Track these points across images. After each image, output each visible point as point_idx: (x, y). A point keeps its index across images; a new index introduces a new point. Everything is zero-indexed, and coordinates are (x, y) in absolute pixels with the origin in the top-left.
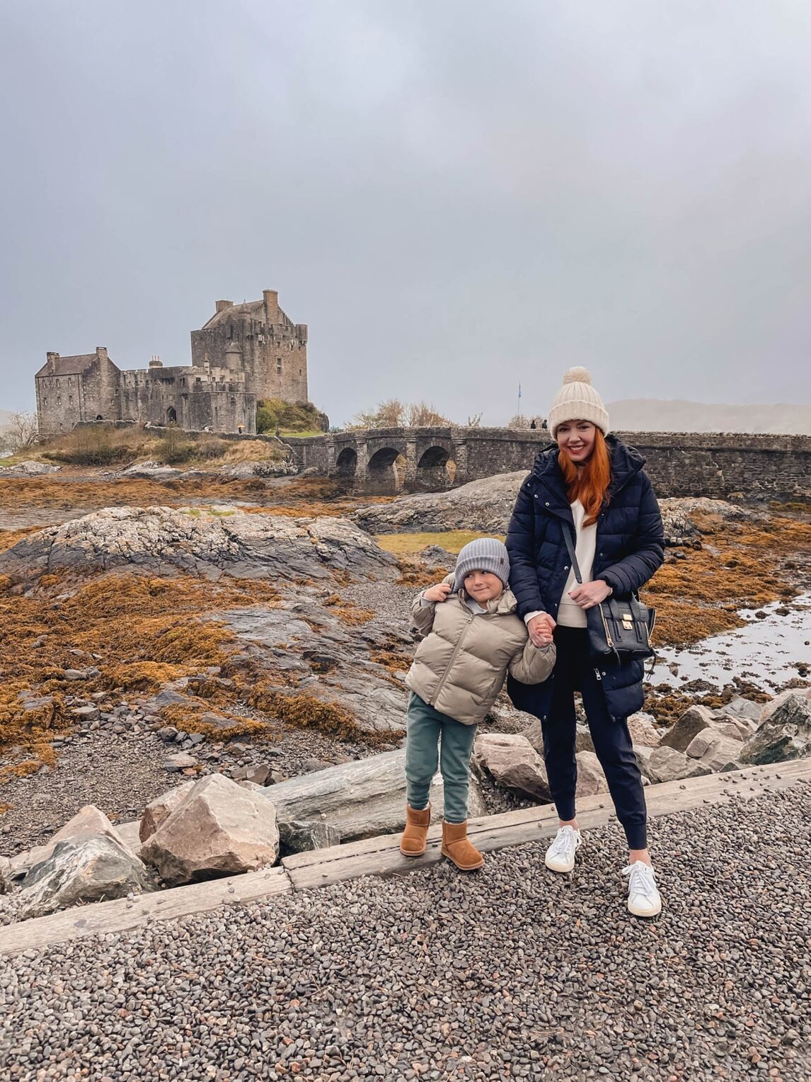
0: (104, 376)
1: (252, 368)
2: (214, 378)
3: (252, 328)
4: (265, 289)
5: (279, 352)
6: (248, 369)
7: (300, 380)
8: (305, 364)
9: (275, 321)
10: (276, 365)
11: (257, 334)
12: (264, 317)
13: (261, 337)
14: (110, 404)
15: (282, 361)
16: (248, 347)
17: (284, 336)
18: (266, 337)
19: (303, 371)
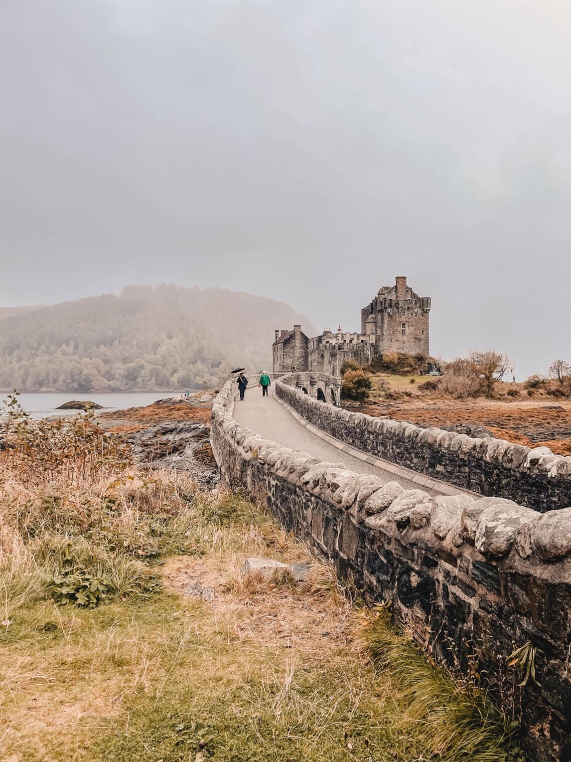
0: (298, 342)
1: (382, 332)
2: (345, 341)
3: (382, 305)
4: (397, 276)
5: (403, 319)
6: (379, 332)
7: (422, 338)
8: (428, 326)
9: (402, 296)
10: (401, 328)
11: (386, 308)
12: (395, 296)
13: (389, 310)
14: (300, 360)
15: (406, 325)
16: (379, 317)
17: (408, 308)
18: (393, 310)
19: (426, 331)
